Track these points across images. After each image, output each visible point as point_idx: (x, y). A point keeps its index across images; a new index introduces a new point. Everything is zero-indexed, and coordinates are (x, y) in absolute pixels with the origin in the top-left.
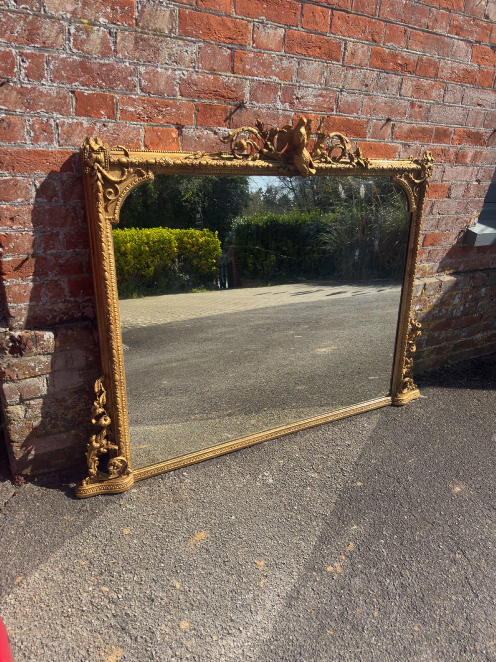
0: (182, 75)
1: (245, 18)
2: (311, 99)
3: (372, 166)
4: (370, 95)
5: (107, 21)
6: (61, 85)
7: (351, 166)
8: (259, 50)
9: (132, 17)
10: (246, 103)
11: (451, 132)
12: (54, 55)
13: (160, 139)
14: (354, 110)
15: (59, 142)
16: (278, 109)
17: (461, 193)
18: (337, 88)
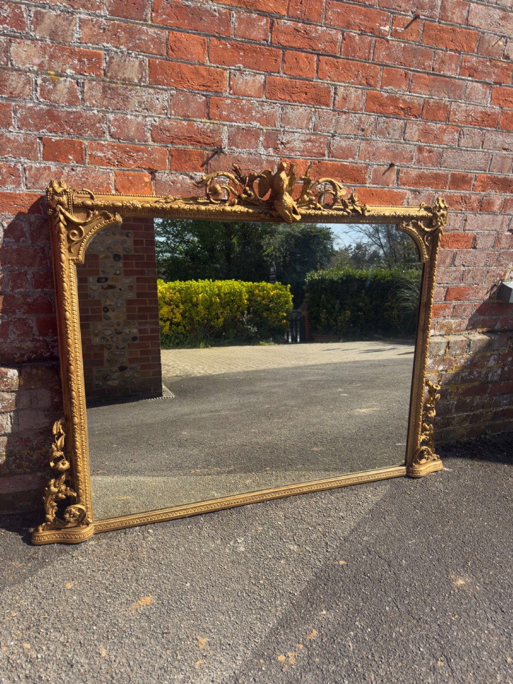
0: (153, 122)
1: (220, 66)
2: (298, 144)
3: (371, 213)
4: (367, 140)
5: (74, 72)
6: (28, 132)
7: (345, 213)
8: (236, 96)
9: (99, 67)
10: (224, 148)
11: (471, 179)
12: (21, 105)
13: (131, 183)
14: (349, 155)
15: (26, 185)
16: (261, 154)
17: (490, 244)
18: (328, 133)
